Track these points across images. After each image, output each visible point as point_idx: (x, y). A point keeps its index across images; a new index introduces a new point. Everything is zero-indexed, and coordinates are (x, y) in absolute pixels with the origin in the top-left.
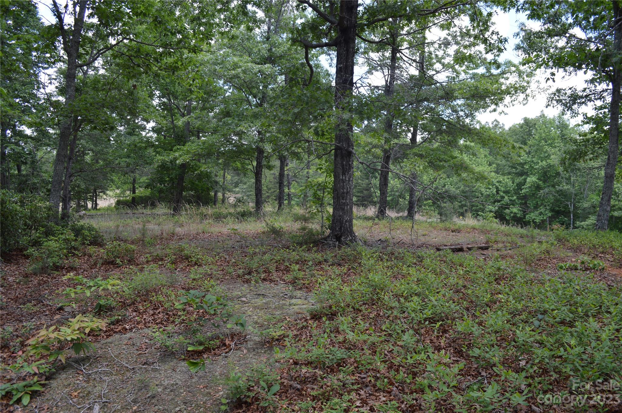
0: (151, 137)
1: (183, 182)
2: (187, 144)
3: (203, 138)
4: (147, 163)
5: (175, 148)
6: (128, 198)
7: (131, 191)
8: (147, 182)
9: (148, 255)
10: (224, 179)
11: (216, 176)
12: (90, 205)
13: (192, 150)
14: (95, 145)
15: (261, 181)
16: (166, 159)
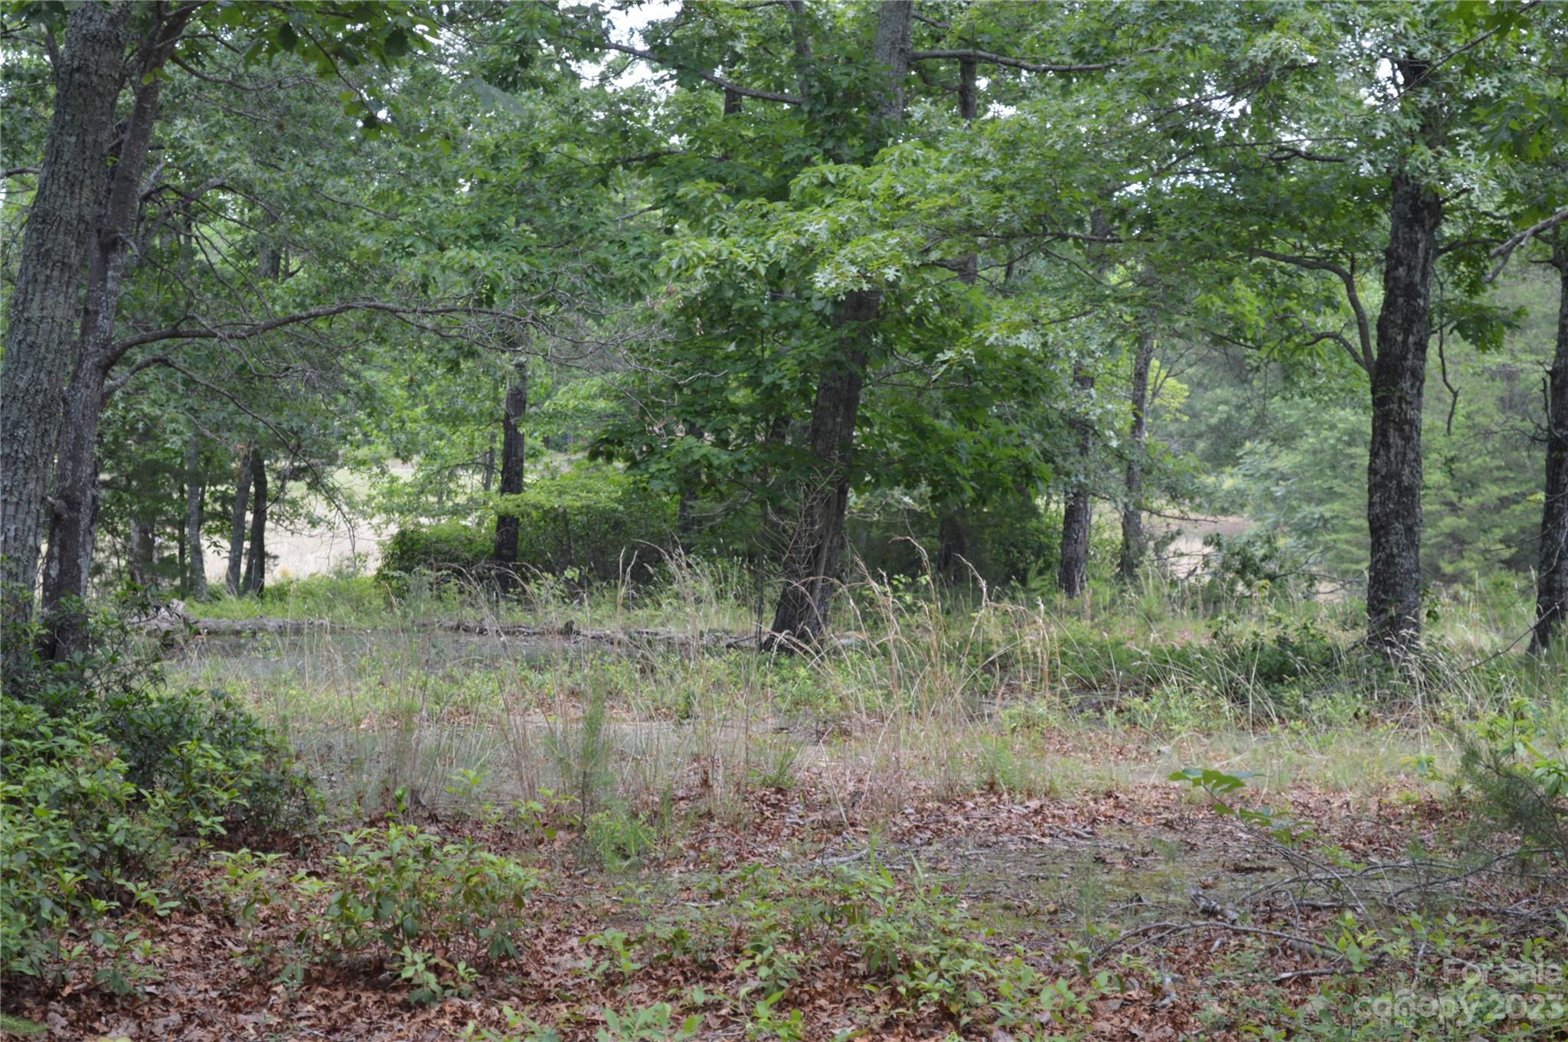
0: (639, 98)
1: (852, 420)
2: (892, 151)
3: (996, 108)
4: (612, 286)
5: (805, 179)
6: (469, 522)
7: (489, 468)
8: (601, 416)
9: (614, 936)
10: (1138, 401)
11: (1084, 380)
12: (215, 565)
13: (926, 195)
14: (267, 156)
15: (1414, 425)
16: (744, 259)
